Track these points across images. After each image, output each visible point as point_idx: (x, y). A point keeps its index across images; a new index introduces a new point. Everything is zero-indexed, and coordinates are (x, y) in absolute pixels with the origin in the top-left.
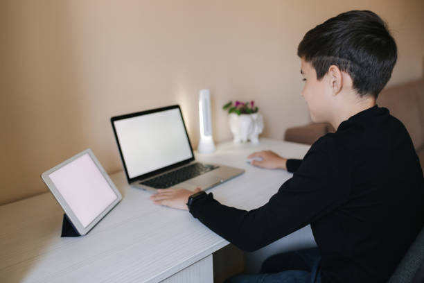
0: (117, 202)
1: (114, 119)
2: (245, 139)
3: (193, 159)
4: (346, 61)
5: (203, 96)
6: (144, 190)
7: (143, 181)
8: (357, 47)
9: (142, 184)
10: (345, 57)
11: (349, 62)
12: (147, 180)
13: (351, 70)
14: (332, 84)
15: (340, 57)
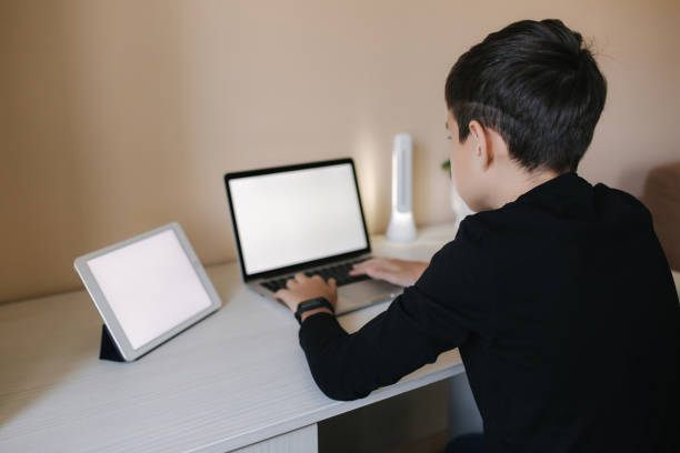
0: (210, 311)
1: (229, 177)
3: (368, 250)
4: (494, 110)
5: (401, 144)
6: (262, 295)
7: (268, 281)
8: (511, 84)
9: (265, 285)
10: (492, 103)
11: (500, 113)
14: (477, 152)
15: (485, 103)
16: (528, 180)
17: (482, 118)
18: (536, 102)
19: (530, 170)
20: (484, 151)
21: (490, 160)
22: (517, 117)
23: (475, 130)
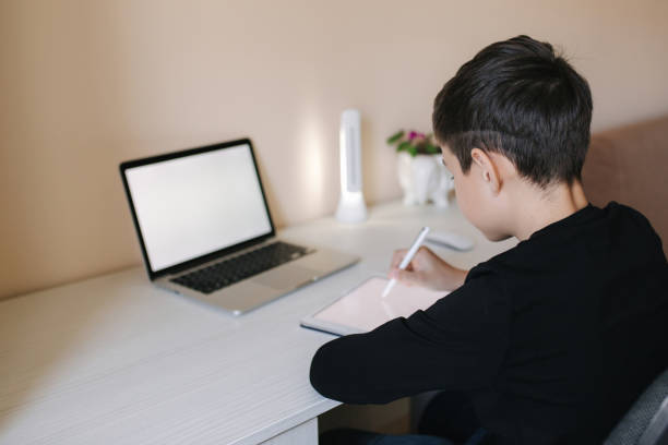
2: (422, 198)
3: (272, 235)
7: (177, 276)
9: (175, 281)
11: (499, 135)
12: (185, 273)
13: (506, 148)
14: (486, 178)
15: (482, 128)
16: (543, 197)
17: (483, 145)
18: (532, 116)
19: (544, 187)
20: (493, 175)
21: (501, 184)
22: (517, 135)
23: (478, 158)
